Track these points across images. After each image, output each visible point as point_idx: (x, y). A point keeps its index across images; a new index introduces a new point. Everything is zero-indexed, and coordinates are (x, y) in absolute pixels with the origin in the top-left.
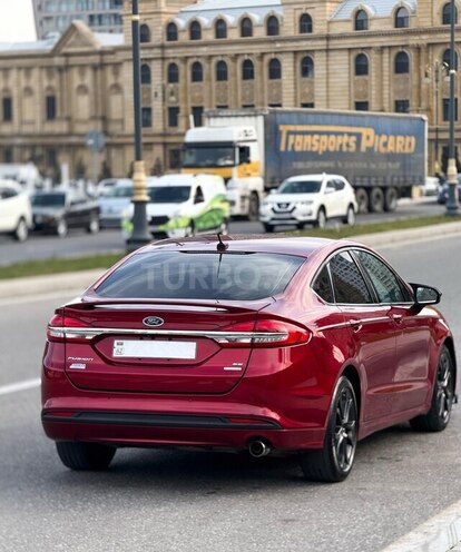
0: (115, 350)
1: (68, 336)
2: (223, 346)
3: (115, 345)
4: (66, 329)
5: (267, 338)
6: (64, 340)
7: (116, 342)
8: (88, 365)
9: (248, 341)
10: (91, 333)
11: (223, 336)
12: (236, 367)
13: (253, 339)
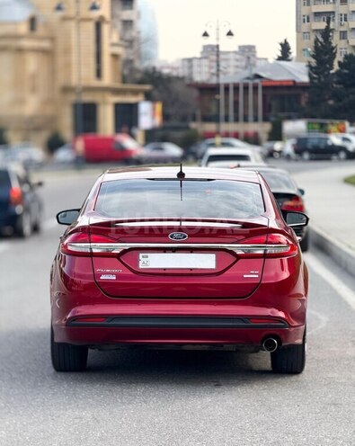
0: (141, 263)
1: (94, 251)
2: (239, 257)
3: (141, 257)
4: (92, 244)
5: (271, 249)
6: (91, 255)
7: (141, 255)
8: (118, 276)
9: (261, 252)
10: (117, 247)
11: (239, 248)
12: (253, 275)
13: (265, 250)
